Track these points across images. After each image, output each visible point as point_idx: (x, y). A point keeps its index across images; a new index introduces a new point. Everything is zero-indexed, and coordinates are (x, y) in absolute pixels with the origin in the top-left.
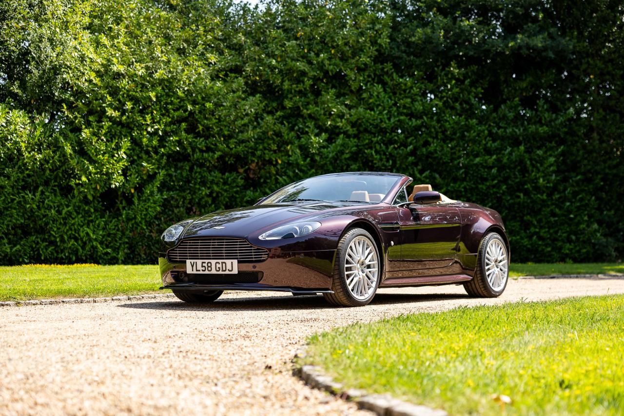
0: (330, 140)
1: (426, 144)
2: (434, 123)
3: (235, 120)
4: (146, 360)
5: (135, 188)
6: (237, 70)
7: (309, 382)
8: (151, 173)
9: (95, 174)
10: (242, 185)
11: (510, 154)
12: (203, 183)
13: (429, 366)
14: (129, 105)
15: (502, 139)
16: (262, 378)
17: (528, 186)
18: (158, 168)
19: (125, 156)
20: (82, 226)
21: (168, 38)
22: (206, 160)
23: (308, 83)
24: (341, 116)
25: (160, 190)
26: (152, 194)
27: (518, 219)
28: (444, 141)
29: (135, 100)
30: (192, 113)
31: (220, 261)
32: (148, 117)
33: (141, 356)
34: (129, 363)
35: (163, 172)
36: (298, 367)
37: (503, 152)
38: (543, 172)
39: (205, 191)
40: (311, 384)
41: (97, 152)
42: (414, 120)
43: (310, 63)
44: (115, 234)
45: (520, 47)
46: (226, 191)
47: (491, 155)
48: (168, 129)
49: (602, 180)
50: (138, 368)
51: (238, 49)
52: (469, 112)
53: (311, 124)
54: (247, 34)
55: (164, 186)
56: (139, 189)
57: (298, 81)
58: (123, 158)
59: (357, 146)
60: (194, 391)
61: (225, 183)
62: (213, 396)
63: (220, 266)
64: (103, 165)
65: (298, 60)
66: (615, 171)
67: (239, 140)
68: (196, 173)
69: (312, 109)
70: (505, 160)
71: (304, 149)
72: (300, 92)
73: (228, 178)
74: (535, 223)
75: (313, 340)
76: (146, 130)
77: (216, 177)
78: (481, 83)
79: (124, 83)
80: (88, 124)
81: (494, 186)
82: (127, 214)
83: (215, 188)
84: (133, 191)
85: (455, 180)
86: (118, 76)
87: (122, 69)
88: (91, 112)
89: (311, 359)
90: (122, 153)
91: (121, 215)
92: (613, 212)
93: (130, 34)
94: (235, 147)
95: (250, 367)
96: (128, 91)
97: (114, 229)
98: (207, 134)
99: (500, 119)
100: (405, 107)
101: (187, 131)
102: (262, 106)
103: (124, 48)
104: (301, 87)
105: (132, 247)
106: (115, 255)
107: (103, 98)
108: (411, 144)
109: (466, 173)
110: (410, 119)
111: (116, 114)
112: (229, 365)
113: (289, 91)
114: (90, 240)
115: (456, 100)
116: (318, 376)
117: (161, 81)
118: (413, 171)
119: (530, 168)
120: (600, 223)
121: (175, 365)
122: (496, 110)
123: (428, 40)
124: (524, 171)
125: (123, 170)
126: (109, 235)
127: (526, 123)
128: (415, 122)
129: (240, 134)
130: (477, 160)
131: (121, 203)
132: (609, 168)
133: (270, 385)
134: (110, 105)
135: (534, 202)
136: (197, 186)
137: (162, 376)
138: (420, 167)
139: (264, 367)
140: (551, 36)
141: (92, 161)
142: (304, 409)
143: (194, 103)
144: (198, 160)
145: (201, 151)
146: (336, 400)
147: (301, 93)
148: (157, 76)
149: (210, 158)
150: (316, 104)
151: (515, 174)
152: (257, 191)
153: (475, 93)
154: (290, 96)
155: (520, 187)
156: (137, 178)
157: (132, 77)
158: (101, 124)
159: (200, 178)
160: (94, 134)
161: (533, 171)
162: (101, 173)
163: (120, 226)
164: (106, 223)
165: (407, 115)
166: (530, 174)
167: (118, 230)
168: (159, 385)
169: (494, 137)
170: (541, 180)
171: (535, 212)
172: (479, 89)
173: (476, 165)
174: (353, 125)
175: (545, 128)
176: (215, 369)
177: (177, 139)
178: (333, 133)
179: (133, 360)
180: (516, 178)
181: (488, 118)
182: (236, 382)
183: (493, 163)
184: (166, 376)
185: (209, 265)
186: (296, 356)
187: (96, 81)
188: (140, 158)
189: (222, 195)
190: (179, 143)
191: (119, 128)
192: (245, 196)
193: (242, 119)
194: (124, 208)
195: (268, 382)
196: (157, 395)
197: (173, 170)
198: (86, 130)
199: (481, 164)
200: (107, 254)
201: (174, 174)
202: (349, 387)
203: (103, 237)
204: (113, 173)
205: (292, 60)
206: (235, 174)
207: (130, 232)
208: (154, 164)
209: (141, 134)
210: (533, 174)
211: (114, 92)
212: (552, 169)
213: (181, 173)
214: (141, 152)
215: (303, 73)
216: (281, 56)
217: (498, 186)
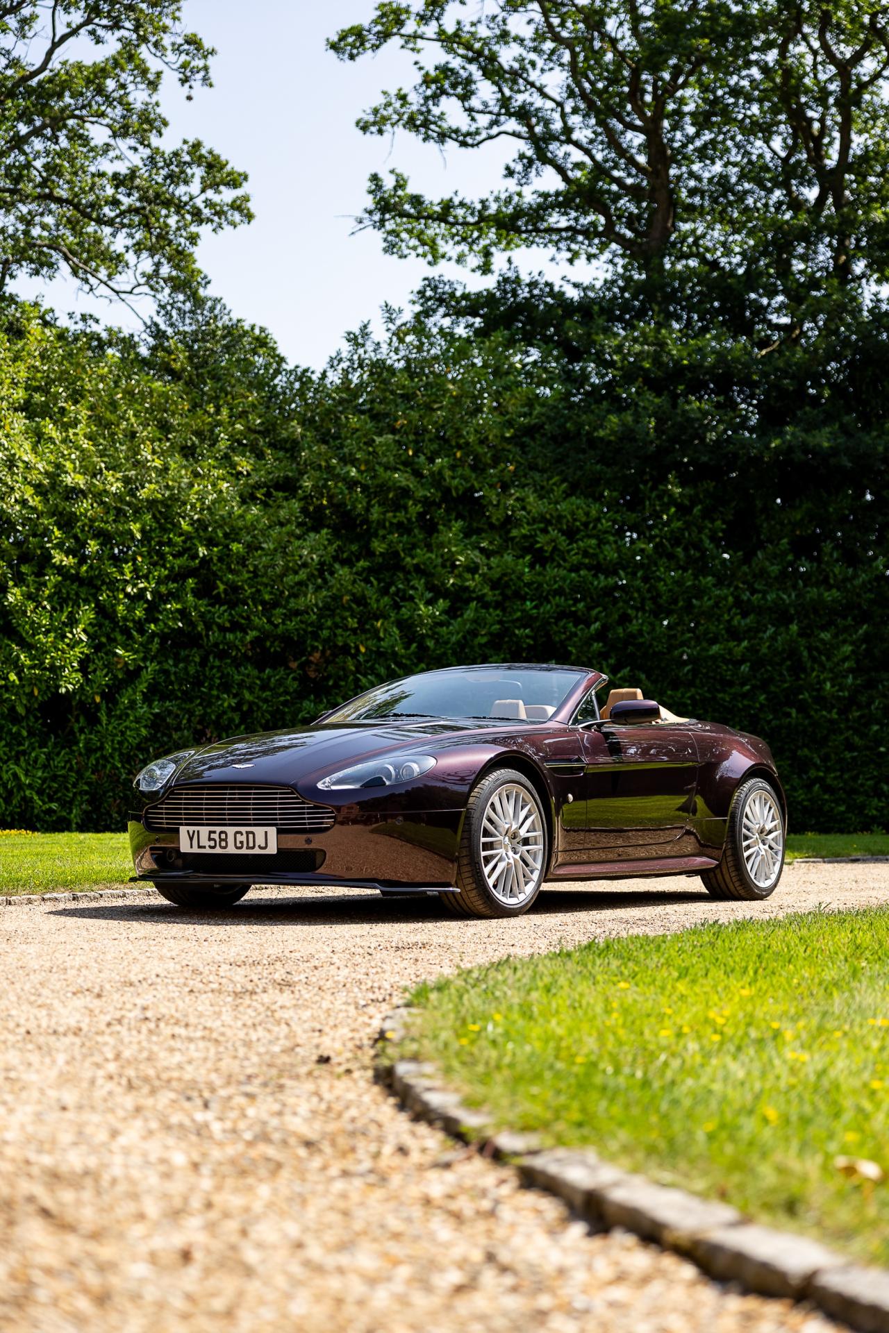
0: (453, 612)
1: (625, 619)
2: (638, 583)
3: (284, 575)
4: (71, 1038)
5: (103, 695)
6: (288, 486)
7: (409, 1102)
8: (131, 668)
9: (33, 667)
10: (295, 691)
11: (773, 638)
12: (226, 687)
13: (666, 1064)
14: (93, 546)
15: (760, 611)
16: (309, 1086)
17: (804, 696)
18: (144, 659)
19: (84, 637)
20: (5, 762)
21: (165, 427)
22: (232, 646)
23: (414, 509)
24: (472, 569)
25: (147, 698)
26: (133, 703)
27: (788, 754)
29: (105, 538)
30: (205, 562)
31: (244, 829)
32: (128, 567)
33: (61, 1030)
34: (30, 1047)
35: (152, 667)
36: (386, 1062)
37: (761, 635)
38: (831, 670)
39: (228, 701)
40: (411, 1108)
41: (36, 629)
42: (602, 577)
43: (417, 474)
44: (65, 777)
45: (789, 450)
46: (266, 701)
47: (740, 640)
48: (163, 589)
50: (47, 1060)
51: (290, 448)
52: (701, 565)
53: (419, 583)
54: (306, 422)
55: (153, 692)
56: (110, 696)
57: (397, 506)
58: (82, 641)
59: (500, 622)
60: (154, 1125)
61: (264, 687)
62: (194, 1138)
63: (243, 838)
64: (46, 652)
65: (396, 470)
67: (290, 610)
68: (212, 668)
69: (421, 555)
70: (764, 650)
71: (407, 628)
72: (400, 525)
73: (269, 678)
74: (818, 762)
75: (418, 997)
76: (124, 590)
77: (248, 676)
78: (722, 513)
79: (84, 506)
80: (20, 580)
81: (744, 696)
82: (88, 741)
83: (247, 696)
84: (98, 699)
85: (675, 685)
86: (73, 493)
87: (81, 480)
88: (25, 558)
89: (414, 1047)
90: (79, 632)
91: (77, 743)
93: (96, 419)
94: (283, 623)
95: (286, 1059)
96: (92, 520)
97: (64, 768)
98: (233, 597)
99: (754, 576)
100: (586, 554)
101: (197, 593)
102: (331, 549)
103: (86, 444)
104: (401, 516)
105: (95, 799)
106: (64, 814)
107: (47, 532)
108: (596, 620)
109: (695, 672)
110: (595, 576)
111: (69, 561)
112: (242, 1051)
113: (381, 524)
114: (20, 786)
115: (676, 541)
116: (429, 1089)
117: (152, 503)
119: (809, 665)
121: (127, 1054)
122: (747, 560)
123: (628, 435)
124: (798, 668)
125: (81, 662)
126: (54, 778)
127: (800, 582)
128: (603, 581)
129: (292, 600)
130: (715, 648)
131: (77, 721)
133: (323, 1106)
134: (60, 546)
136: (215, 692)
137: (93, 1082)
138: (612, 661)
139: (315, 1058)
140: (844, 430)
141: (26, 646)
142: (396, 1180)
143: (210, 543)
144: (216, 645)
145: (222, 629)
146: (469, 1158)
147: (403, 528)
148: (143, 494)
149: (237, 643)
150: (429, 548)
151: (781, 675)
152: (321, 702)
153: (710, 530)
154: (381, 532)
155: (790, 698)
156: (106, 675)
157: (99, 496)
158: (42, 579)
159: (220, 678)
160: (29, 597)
161: (813, 670)
162: (41, 666)
163: (74, 762)
164: (49, 757)
165: (589, 568)
166: (808, 675)
167: (71, 769)
168: (80, 1108)
169: (744, 608)
170: (828, 685)
171: (818, 743)
172: (719, 523)
173: (714, 658)
174: (495, 585)
175: (835, 593)
176: (209, 1065)
177: (179, 606)
178: (458, 599)
179: (41, 1040)
180: (784, 681)
181: (734, 575)
182: (251, 1096)
183: (743, 655)
184: (100, 1081)
185: (223, 836)
186: (382, 1036)
187: (35, 501)
188: (112, 640)
189: (259, 708)
190: (183, 614)
191: (75, 587)
192: (300, 710)
193: (296, 573)
194: (82, 730)
195: (321, 1099)
196: (66, 1138)
197: (171, 662)
198: (15, 590)
199: (722, 656)
200: (50, 812)
201: (173, 669)
202: (499, 1126)
203: (44, 780)
204: (63, 668)
205: (387, 468)
206: (282, 671)
207: (93, 773)
208: (136, 652)
209: (115, 598)
210: (814, 674)
211: (67, 522)
212: (846, 665)
213: (186, 669)
214: (113, 630)
215: (405, 492)
216: (367, 462)
217: (751, 696)
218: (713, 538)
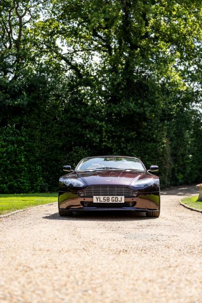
15: (8, 141)
17: (18, 161)
27: (13, 175)
37: (8, 147)
38: (23, 156)
45: (19, 104)
47: (4, 148)
49: (45, 160)
66: (50, 157)
81: (4, 161)
92: (47, 173)
99: (7, 133)
120: (43, 177)
124: (16, 155)
127: (16, 135)
132: (47, 155)
135: (20, 168)
151: (13, 156)
155: (14, 162)
166: (18, 157)
169: (5, 140)
170: (23, 159)
171: (19, 172)
180: (13, 158)
183: (5, 151)
210: (20, 156)
217: (6, 161)
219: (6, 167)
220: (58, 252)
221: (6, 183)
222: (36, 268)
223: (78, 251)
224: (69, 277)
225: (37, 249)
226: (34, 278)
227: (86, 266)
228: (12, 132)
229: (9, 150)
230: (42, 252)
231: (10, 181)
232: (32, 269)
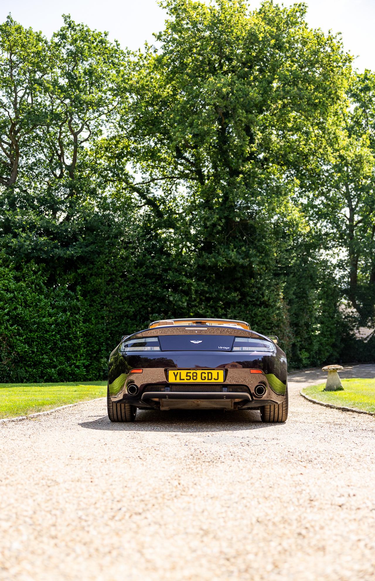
1: (16, 308)
2: (20, 296)
11: (62, 317)
15: (58, 307)
17: (71, 336)
27: (64, 355)
28: (25, 307)
37: (58, 315)
38: (79, 328)
42: (9, 294)
45: (73, 255)
47: (52, 317)
49: (110, 334)
52: (40, 291)
66: (117, 329)
74: (73, 357)
81: (53, 335)
85: (31, 331)
99: (56, 296)
100: (4, 285)
109: (38, 327)
118: (7, 325)
119: (72, 326)
122: (53, 290)
124: (69, 327)
127: (69, 299)
130: (44, 320)
132: (113, 327)
135: (73, 345)
138: (10, 323)
155: (67, 337)
165: (5, 290)
166: (72, 329)
169: (53, 306)
170: (78, 333)
171: (74, 352)
173: (44, 322)
180: (65, 331)
181: (49, 295)
183: (53, 322)
199: (46, 322)
217: (55, 335)
218: (44, 283)
219: (55, 344)
220: (103, 461)
221: (55, 367)
222: (65, 482)
223: (131, 459)
224: (104, 493)
225: (76, 457)
226: (57, 495)
227: (133, 479)
228: (63, 294)
229: (59, 321)
230: (80, 461)
231: (61, 363)
232: (57, 483)
